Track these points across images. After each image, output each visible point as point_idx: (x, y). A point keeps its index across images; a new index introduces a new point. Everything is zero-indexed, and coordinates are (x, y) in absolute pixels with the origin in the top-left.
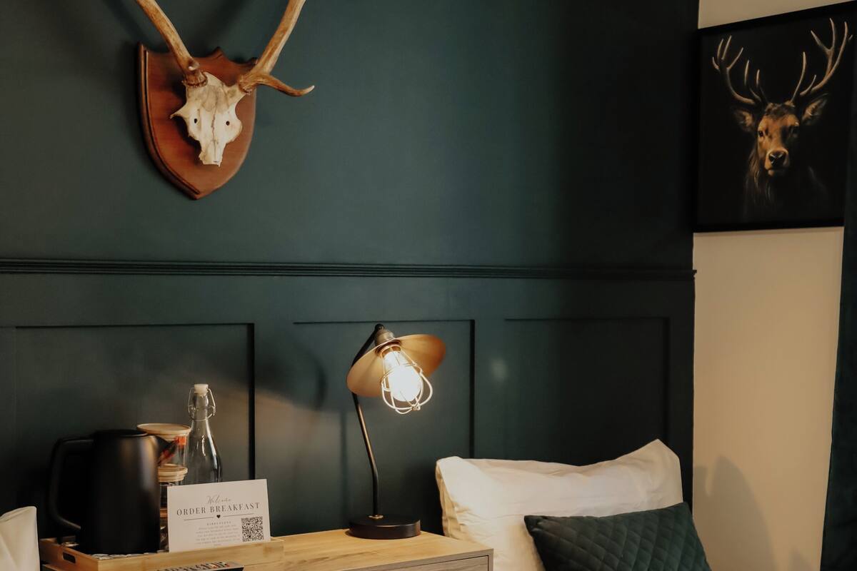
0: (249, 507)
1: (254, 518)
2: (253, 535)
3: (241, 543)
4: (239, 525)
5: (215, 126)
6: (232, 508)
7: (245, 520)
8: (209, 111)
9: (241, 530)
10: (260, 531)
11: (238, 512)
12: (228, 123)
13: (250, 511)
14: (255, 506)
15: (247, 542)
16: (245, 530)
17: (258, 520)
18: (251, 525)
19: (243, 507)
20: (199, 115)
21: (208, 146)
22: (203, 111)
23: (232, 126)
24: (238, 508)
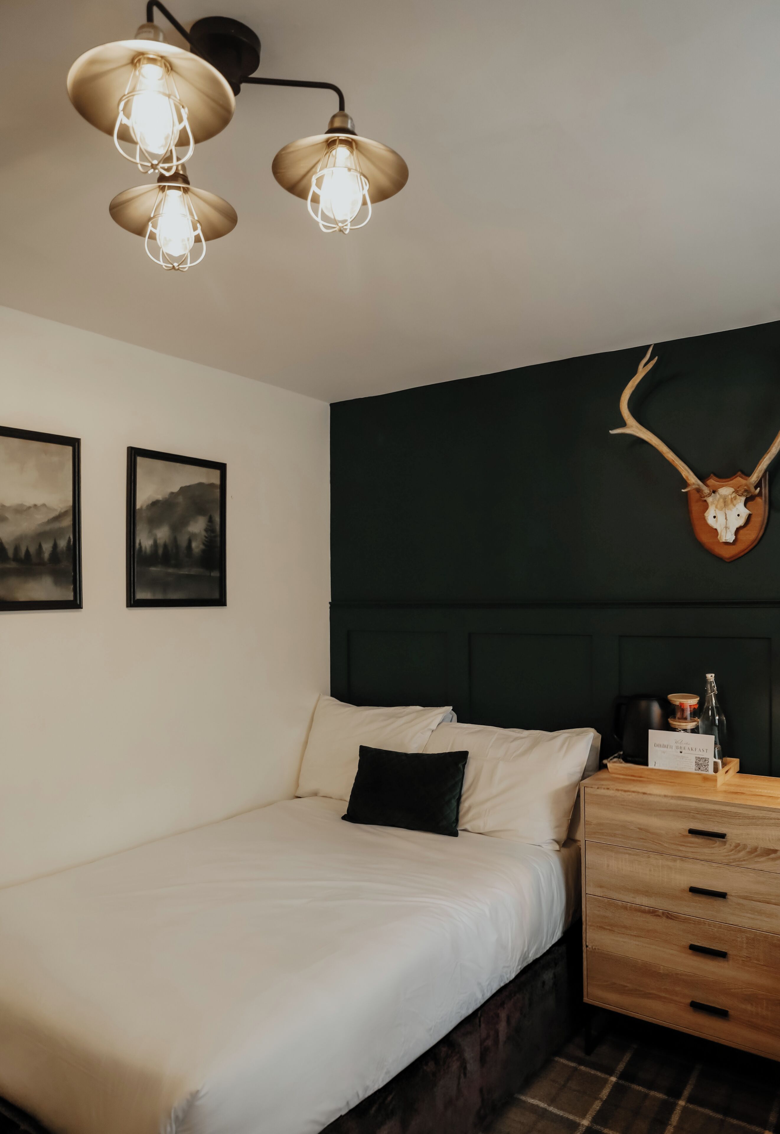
0: (701, 750)
1: (704, 758)
2: (702, 768)
3: (693, 771)
4: (694, 760)
5: (728, 519)
6: (690, 749)
7: (698, 759)
8: (721, 510)
9: (694, 764)
10: (706, 767)
11: (694, 752)
12: (738, 515)
13: (701, 753)
14: (705, 751)
15: (698, 772)
16: (697, 764)
17: (706, 760)
18: (701, 762)
19: (698, 750)
20: (716, 514)
21: (721, 531)
22: (717, 510)
23: (741, 517)
24: (694, 750)
